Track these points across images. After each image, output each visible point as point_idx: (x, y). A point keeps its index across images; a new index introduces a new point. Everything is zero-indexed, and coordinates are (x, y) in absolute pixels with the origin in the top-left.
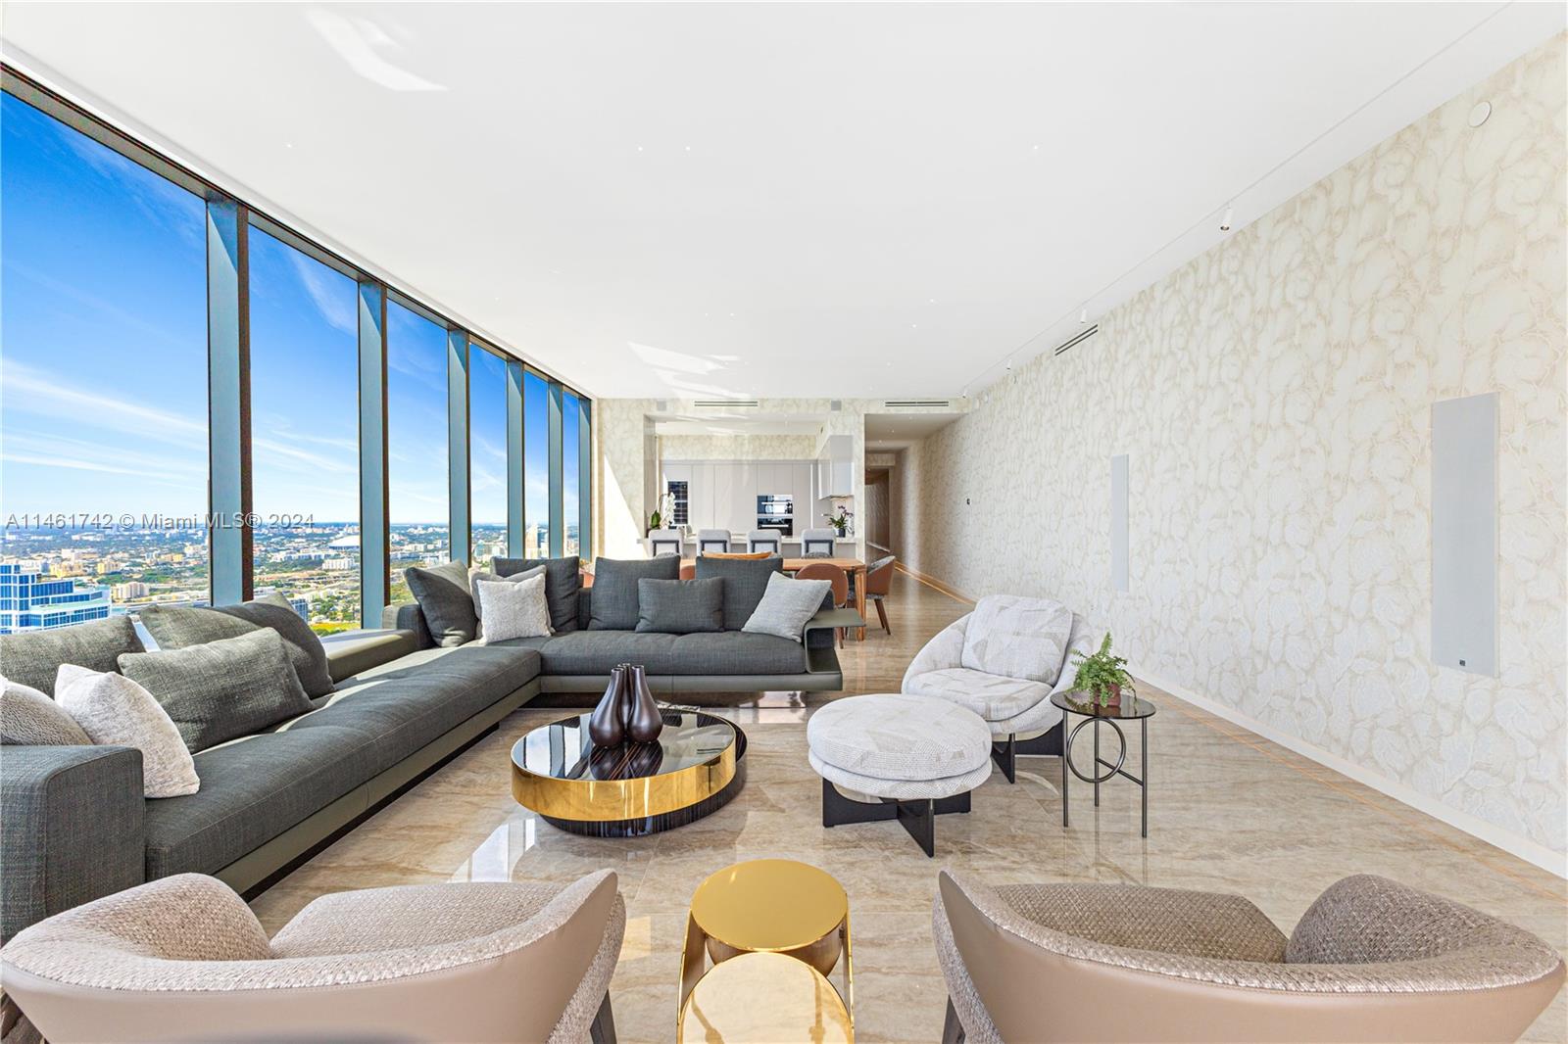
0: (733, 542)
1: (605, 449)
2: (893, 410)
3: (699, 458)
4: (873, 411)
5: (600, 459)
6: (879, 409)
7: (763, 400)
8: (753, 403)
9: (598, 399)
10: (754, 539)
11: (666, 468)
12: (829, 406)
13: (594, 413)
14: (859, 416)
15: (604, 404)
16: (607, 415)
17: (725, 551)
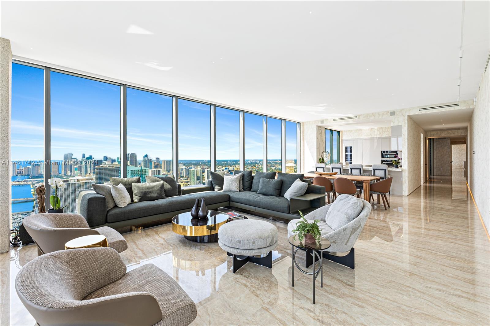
0: (344, 168)
1: (305, 138)
2: (423, 112)
3: (357, 138)
4: (412, 113)
5: (303, 141)
6: (415, 112)
7: (359, 115)
8: (355, 117)
9: (302, 122)
10: (351, 167)
11: (344, 142)
12: (389, 115)
13: (302, 127)
14: (404, 116)
15: (305, 124)
16: (305, 127)
17: (324, 172)
